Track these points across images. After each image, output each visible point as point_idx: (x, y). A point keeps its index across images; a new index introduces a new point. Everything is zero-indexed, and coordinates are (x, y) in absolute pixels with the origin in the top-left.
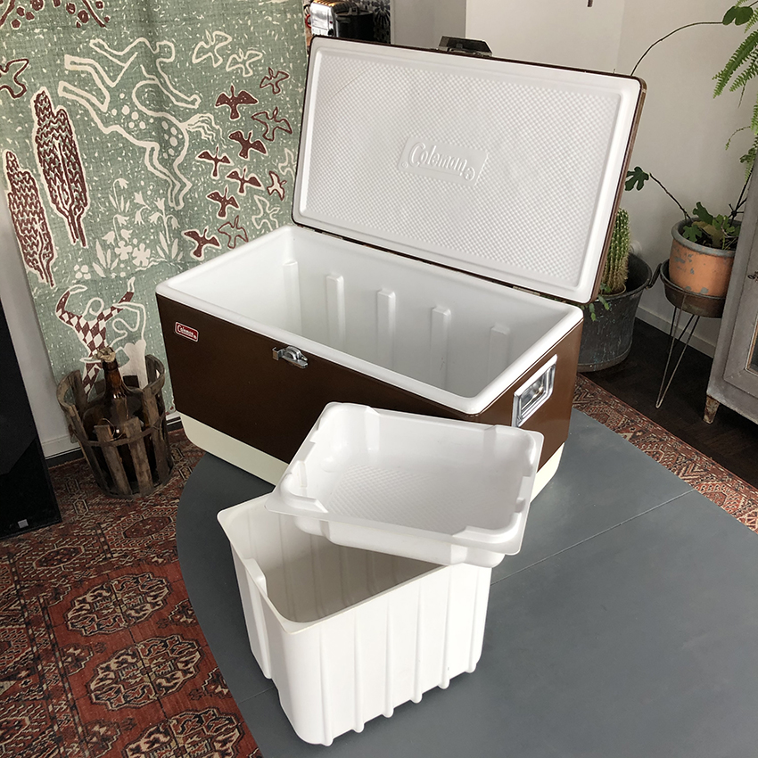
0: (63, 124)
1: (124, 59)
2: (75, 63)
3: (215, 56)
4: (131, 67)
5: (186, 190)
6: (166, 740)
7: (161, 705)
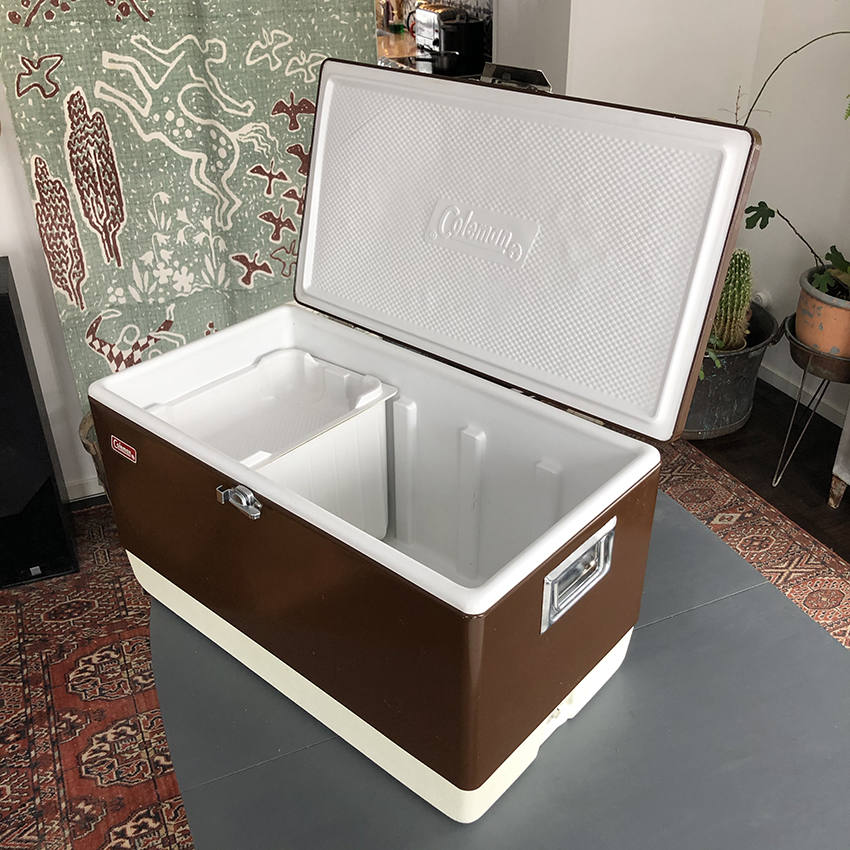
0: (100, 128)
1: (169, 58)
2: (114, 61)
3: (272, 57)
4: (177, 68)
5: (235, 208)
6: (155, 826)
7: (155, 785)
